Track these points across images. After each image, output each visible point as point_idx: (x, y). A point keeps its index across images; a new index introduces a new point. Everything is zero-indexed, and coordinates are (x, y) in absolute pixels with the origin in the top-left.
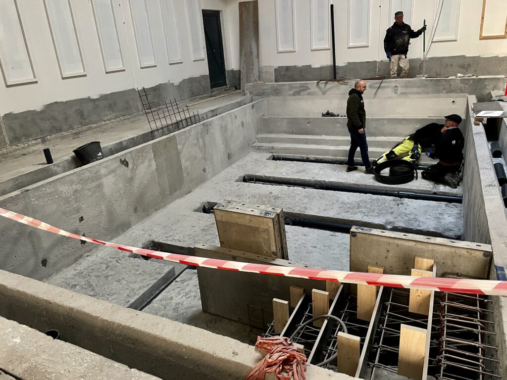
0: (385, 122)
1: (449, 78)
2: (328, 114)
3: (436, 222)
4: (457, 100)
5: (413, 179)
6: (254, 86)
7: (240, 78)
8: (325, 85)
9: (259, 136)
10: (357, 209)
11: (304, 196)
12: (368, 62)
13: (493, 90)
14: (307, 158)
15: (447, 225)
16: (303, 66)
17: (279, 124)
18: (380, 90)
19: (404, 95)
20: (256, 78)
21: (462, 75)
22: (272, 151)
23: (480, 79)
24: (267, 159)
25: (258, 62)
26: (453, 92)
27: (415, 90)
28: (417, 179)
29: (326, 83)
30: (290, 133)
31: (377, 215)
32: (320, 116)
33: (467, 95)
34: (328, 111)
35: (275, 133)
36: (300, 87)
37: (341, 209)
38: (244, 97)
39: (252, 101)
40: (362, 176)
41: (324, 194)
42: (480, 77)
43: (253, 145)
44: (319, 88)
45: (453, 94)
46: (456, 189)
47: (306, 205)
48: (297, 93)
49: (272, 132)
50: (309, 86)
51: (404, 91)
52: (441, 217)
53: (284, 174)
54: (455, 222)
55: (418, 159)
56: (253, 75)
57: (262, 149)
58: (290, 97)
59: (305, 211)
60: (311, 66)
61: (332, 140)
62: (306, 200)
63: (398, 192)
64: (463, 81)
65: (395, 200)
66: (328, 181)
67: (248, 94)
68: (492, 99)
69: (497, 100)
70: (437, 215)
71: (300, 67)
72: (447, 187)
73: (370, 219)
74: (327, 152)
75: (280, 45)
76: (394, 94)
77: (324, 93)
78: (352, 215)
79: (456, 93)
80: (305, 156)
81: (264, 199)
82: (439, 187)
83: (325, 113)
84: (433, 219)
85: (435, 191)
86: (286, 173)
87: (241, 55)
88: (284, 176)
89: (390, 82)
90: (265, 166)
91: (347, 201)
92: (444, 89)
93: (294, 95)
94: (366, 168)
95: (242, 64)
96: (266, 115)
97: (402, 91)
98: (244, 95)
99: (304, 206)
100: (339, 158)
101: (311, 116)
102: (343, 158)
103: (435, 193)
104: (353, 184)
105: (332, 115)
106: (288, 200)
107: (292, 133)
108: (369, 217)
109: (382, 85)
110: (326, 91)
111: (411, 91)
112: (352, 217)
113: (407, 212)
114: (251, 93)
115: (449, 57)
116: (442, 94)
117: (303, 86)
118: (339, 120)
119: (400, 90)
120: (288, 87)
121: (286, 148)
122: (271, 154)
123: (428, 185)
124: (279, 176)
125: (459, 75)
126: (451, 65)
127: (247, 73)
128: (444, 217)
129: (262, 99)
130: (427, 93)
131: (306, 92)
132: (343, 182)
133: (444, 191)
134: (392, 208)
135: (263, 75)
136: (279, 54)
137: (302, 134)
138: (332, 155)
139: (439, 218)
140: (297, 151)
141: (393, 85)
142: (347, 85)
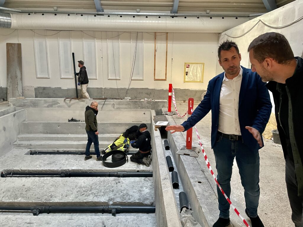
0: (109, 125)
1: (141, 101)
2: (72, 120)
3: (139, 194)
4: (146, 112)
5: (125, 162)
6: (16, 100)
7: (7, 93)
8: (70, 102)
9: (20, 136)
10: (90, 191)
11: (51, 185)
12: (97, 88)
13: (163, 108)
14: (58, 151)
15: (145, 195)
16: (55, 88)
17: (36, 127)
18: (104, 106)
19: (119, 109)
20: (20, 94)
21: (147, 99)
22: (30, 147)
23: (156, 102)
24: (26, 154)
25: (22, 83)
26: (144, 108)
27: (124, 106)
28: (128, 162)
29: (70, 100)
30: (45, 133)
31: (103, 194)
32: (67, 122)
33: (151, 110)
34: (72, 118)
35: (33, 133)
36: (52, 102)
37: (79, 192)
38: (9, 107)
39: (15, 111)
40: (94, 163)
41: (67, 181)
42: (156, 100)
43: (15, 143)
44: (66, 103)
45: (144, 109)
46: (149, 167)
47: (52, 193)
48: (51, 106)
49: (31, 133)
50: (59, 102)
51: (118, 107)
52: (141, 189)
53: (38, 166)
54: (149, 192)
55: (128, 148)
56: (18, 91)
57: (22, 146)
58: (45, 108)
59: (51, 199)
60: (61, 88)
61: (75, 138)
62: (53, 189)
63: (117, 173)
64: (148, 102)
65: (115, 180)
66: (71, 169)
67: (12, 105)
68: (162, 113)
69: (165, 114)
70: (140, 188)
71: (53, 88)
72: (144, 166)
73: (98, 199)
74: (72, 146)
75: (38, 73)
76: (113, 108)
77: (69, 107)
78: (86, 198)
79: (145, 108)
80: (56, 150)
81: (17, 192)
82: (140, 166)
83: (70, 119)
84: (137, 192)
85: (138, 169)
86: (39, 165)
87: (8, 77)
88: (37, 169)
89: (110, 101)
90: (23, 160)
91: (83, 185)
92: (139, 106)
93: (48, 107)
94: (97, 156)
95: (8, 83)
96: (26, 120)
97: (117, 107)
98: (9, 106)
99: (50, 195)
100: (80, 149)
101: (61, 121)
102: (83, 149)
103: (138, 171)
104: (89, 170)
105: (75, 121)
106: (38, 191)
107: (47, 133)
108: (98, 197)
109: (106, 103)
110: (71, 105)
111: (122, 107)
112: (85, 199)
113: (122, 189)
114: (14, 105)
115: (141, 88)
116: (138, 109)
117: (54, 102)
118: (80, 124)
119: (116, 106)
120: (43, 102)
121: (41, 144)
122: (29, 150)
123: (134, 165)
124: (33, 169)
125: (146, 99)
126: (142, 93)
127: (13, 90)
128: (144, 189)
129: (23, 109)
130: (130, 108)
131: (57, 105)
132: (81, 169)
133: (143, 169)
134: (113, 187)
135: (26, 92)
136: (37, 79)
137: (54, 133)
138: (75, 148)
139: (141, 191)
140: (50, 146)
141: (112, 103)
142: (84, 102)
